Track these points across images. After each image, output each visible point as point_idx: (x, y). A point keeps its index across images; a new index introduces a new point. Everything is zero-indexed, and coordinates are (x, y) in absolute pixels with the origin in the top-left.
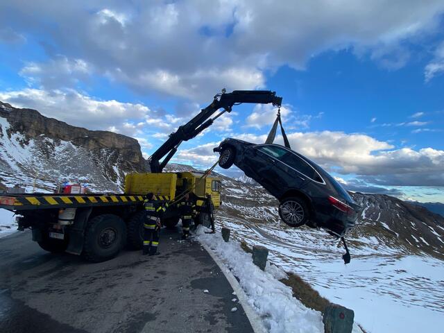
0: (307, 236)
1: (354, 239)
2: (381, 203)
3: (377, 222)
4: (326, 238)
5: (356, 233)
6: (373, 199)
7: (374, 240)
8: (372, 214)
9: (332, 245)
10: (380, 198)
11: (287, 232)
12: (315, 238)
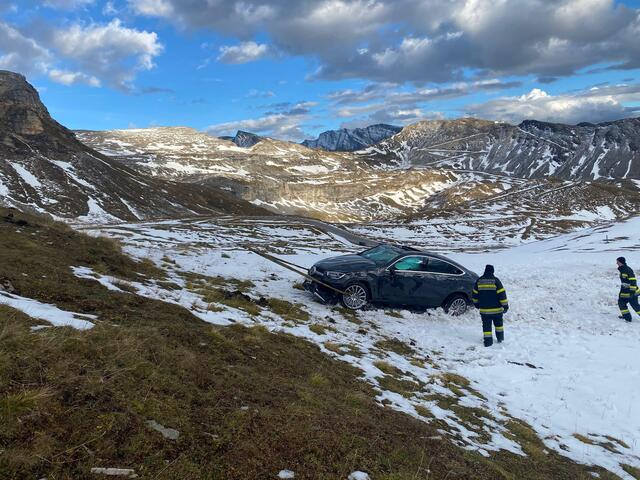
0: (458, 228)
1: (562, 218)
2: (633, 138)
3: (622, 181)
4: (500, 225)
5: (566, 206)
6: (617, 131)
7: (606, 212)
8: (613, 165)
9: (511, 236)
10: (630, 127)
11: (411, 228)
12: (473, 230)
